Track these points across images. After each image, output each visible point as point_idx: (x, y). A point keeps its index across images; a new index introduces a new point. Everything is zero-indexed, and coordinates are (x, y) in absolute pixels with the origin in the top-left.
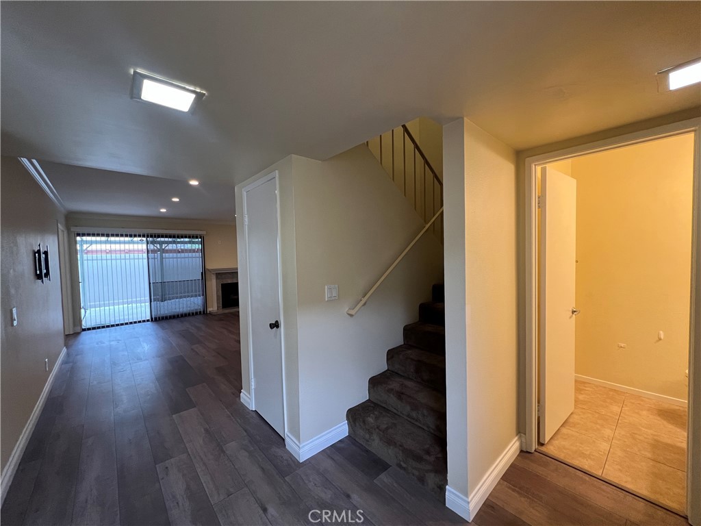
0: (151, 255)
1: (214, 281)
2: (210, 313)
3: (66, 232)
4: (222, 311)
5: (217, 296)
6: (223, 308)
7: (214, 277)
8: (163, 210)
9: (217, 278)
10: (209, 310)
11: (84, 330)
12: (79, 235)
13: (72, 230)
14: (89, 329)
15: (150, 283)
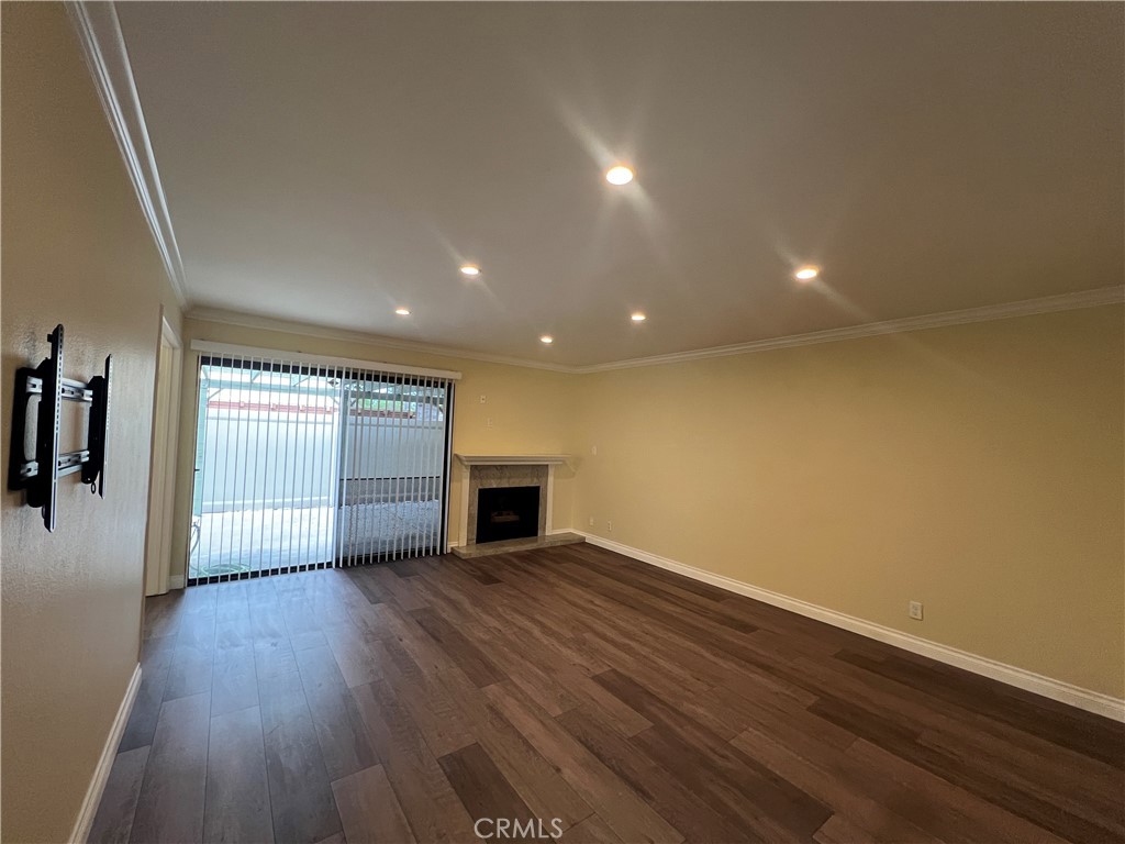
0: (351, 419)
1: (466, 482)
2: (454, 554)
3: (178, 353)
4: (476, 552)
5: (470, 515)
6: (477, 542)
7: (467, 474)
8: (403, 312)
9: (472, 477)
10: (451, 545)
11: (192, 583)
12: (205, 361)
13: (192, 348)
14: (203, 581)
15: (341, 480)
